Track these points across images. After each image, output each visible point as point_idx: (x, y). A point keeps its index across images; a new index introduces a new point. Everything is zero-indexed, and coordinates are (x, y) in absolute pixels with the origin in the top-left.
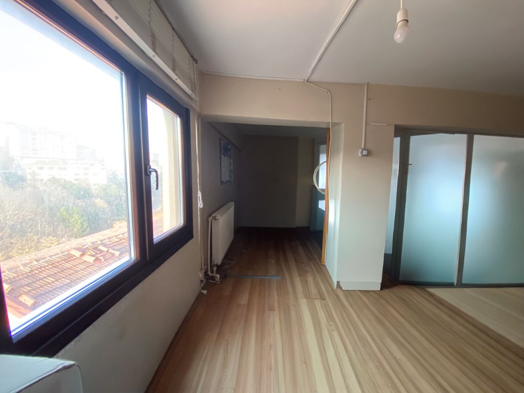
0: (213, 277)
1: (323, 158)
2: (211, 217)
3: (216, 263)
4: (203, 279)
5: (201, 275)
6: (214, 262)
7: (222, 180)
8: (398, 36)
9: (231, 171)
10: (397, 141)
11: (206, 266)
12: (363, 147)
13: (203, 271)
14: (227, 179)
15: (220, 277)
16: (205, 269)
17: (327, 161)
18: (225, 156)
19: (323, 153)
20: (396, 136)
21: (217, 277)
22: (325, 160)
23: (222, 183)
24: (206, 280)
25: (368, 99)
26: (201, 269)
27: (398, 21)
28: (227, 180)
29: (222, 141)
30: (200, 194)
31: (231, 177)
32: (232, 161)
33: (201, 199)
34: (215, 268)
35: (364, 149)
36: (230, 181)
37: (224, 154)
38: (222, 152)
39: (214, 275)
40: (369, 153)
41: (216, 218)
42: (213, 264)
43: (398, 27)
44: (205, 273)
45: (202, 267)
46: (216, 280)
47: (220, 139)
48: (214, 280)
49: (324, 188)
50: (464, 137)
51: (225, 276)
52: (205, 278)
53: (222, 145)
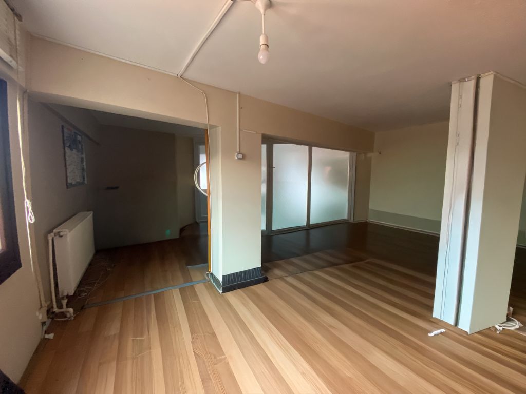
0: (62, 313)
1: (203, 159)
2: (52, 234)
3: (65, 294)
4: (45, 319)
5: (41, 316)
6: (62, 294)
7: (69, 181)
8: (262, 57)
9: (83, 169)
10: (264, 147)
11: (49, 302)
12: (238, 150)
13: (45, 310)
14: (78, 180)
15: (74, 310)
16: (48, 306)
17: (207, 162)
18: (71, 150)
19: (203, 153)
20: (263, 143)
21: (69, 312)
22: (205, 161)
23: (68, 186)
24: (50, 320)
25: (241, 108)
26: (41, 307)
27: (261, 44)
28: (77, 182)
29: (66, 130)
30: (28, 204)
31: (84, 178)
32: (84, 156)
33: (30, 210)
34: (65, 302)
35: (239, 153)
36: (83, 183)
37: (70, 146)
38: (68, 145)
39: (64, 309)
40: (244, 157)
41: (61, 234)
42: (60, 296)
43: (261, 49)
44: (48, 312)
45: (41, 305)
46: (68, 315)
47: (62, 126)
48: (65, 317)
49: (206, 188)
50: (307, 148)
51: (82, 308)
52: (48, 318)
53: (66, 135)
